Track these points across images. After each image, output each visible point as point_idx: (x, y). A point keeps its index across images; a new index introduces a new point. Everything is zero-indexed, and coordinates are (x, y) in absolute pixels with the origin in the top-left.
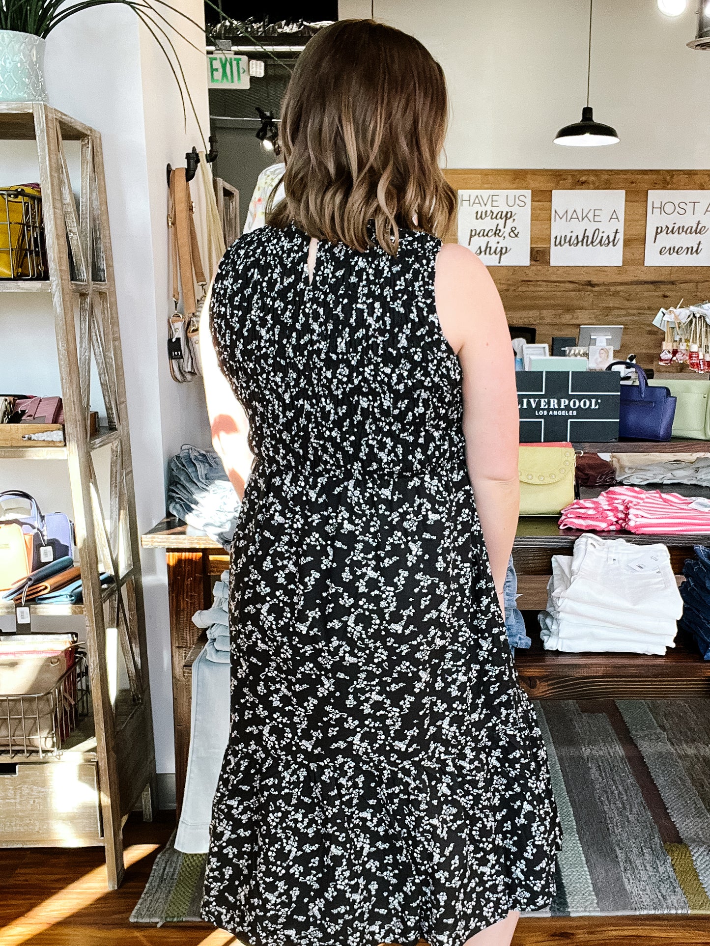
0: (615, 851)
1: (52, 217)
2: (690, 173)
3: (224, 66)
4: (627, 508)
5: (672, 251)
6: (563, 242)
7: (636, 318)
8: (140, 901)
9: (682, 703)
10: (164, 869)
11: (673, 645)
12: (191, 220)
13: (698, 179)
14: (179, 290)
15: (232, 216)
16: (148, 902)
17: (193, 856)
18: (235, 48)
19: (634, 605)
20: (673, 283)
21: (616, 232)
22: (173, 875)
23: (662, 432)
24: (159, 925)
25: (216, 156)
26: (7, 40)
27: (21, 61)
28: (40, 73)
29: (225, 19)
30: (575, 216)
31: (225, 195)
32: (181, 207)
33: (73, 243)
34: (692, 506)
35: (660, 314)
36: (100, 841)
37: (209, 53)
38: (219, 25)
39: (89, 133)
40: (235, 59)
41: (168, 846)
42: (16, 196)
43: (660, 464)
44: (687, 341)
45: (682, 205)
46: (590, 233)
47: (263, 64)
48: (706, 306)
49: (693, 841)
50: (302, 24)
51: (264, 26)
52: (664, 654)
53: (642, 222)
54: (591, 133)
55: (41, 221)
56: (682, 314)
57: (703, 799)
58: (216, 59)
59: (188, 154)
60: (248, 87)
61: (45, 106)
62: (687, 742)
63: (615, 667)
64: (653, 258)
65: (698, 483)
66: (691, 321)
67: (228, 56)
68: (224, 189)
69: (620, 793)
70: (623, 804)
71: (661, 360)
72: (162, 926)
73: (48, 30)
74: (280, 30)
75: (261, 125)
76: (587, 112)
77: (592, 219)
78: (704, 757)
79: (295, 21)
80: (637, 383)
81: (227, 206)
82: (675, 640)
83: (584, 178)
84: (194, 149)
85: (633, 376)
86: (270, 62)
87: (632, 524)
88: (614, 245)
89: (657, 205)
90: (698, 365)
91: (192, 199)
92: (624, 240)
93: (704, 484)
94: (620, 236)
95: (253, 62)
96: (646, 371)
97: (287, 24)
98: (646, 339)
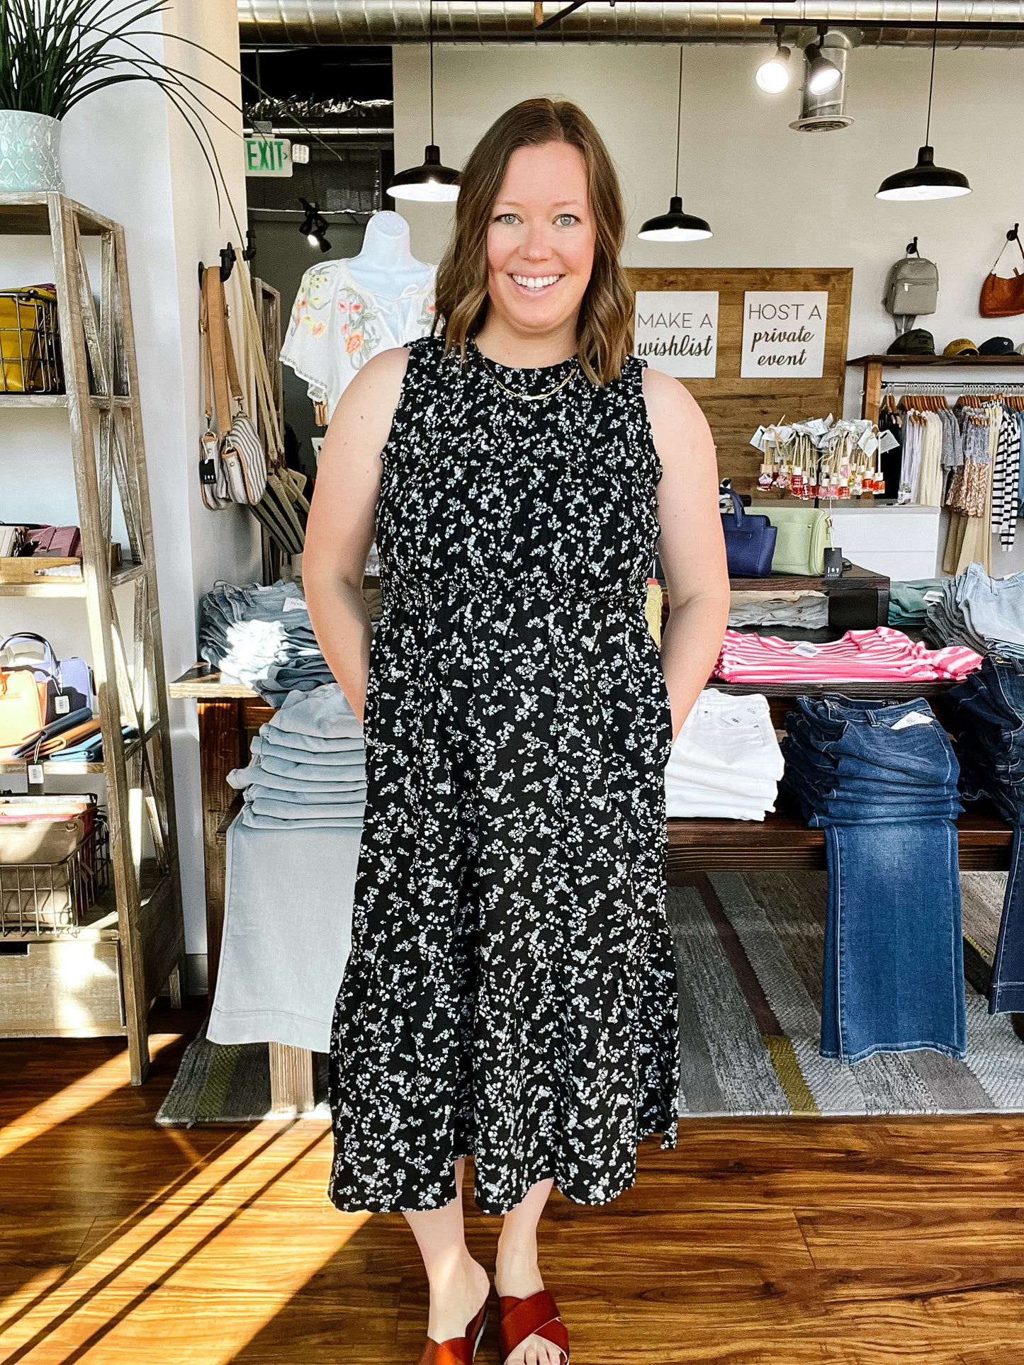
0: (706, 1043)
1: (69, 322)
2: (792, 272)
3: (263, 151)
5: (772, 360)
6: (648, 351)
7: (730, 437)
8: (167, 1099)
9: (782, 875)
10: (195, 1062)
11: (773, 810)
12: (226, 326)
13: (802, 279)
14: (213, 405)
15: (273, 321)
16: (177, 1100)
17: (227, 1047)
18: (275, 131)
19: (729, 764)
20: (773, 397)
21: (709, 339)
22: (205, 1069)
23: (760, 567)
24: (188, 1126)
25: (254, 253)
26: (18, 122)
27: (34, 146)
28: (55, 159)
29: (264, 97)
30: (661, 321)
31: (264, 297)
32: (215, 312)
33: (93, 352)
34: (795, 651)
35: (758, 432)
36: (122, 1030)
37: (247, 136)
38: (258, 105)
39: (110, 227)
40: (276, 143)
41: (198, 1036)
42: (28, 299)
43: (757, 603)
44: (789, 463)
45: (784, 309)
46: (678, 341)
47: (307, 149)
48: (809, 423)
49: (795, 1033)
50: (352, 103)
51: (309, 105)
52: (762, 820)
53: (738, 329)
54: (680, 227)
55: (57, 327)
56: (784, 432)
57: (807, 985)
58: (254, 143)
59: (222, 251)
60: (290, 174)
61: (61, 197)
62: (788, 920)
63: (707, 834)
64: (751, 369)
65: (802, 625)
66: (794, 441)
67: (268, 140)
68: (264, 292)
69: (712, 978)
70: (716, 991)
71: (760, 485)
72: (192, 1127)
73: (64, 111)
74: (327, 110)
75: (304, 219)
76: (676, 202)
77: (681, 325)
78: (807, 937)
79: (343, 100)
80: (732, 511)
81: (266, 311)
82: (775, 804)
83: (672, 278)
84: (229, 244)
85: (728, 503)
86: (315, 146)
87: (726, 671)
88: (706, 354)
89: (755, 308)
90: (802, 490)
91: (227, 302)
92: (718, 348)
93: (809, 626)
94: (713, 344)
95: (296, 146)
96: (742, 497)
97: (335, 103)
98: (742, 461)
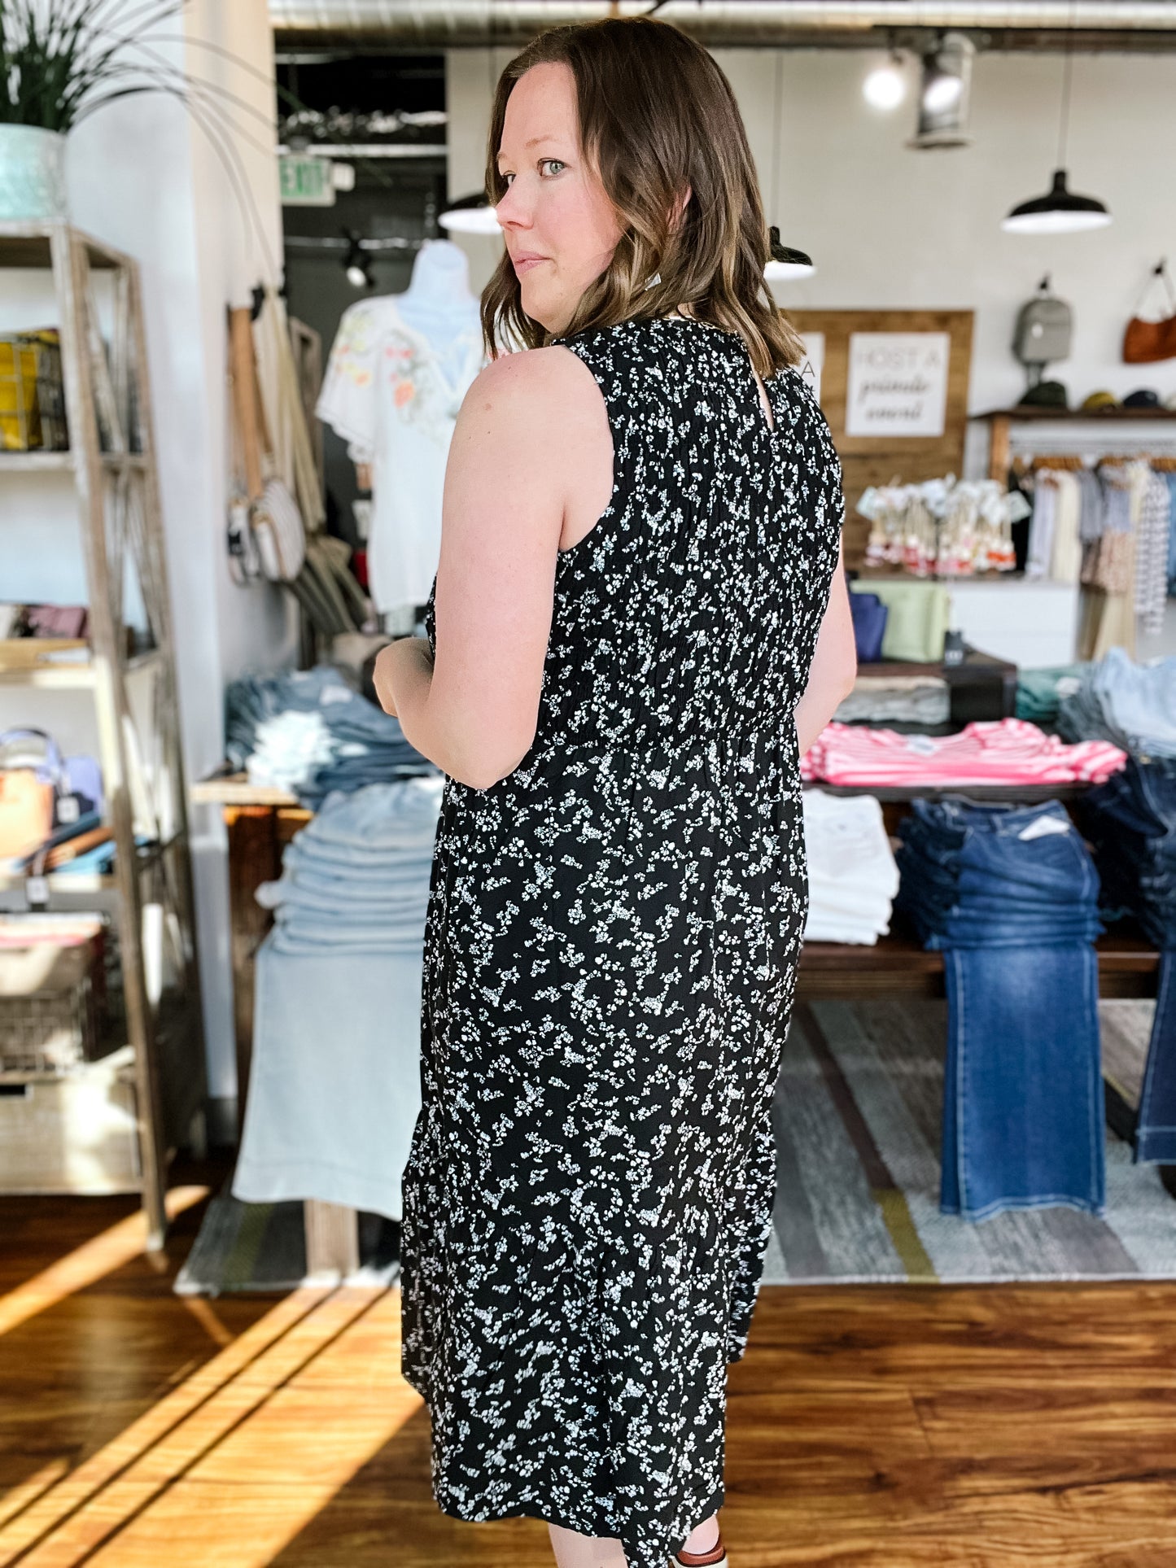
0: (808, 1199)
1: (76, 370)
2: (908, 314)
3: (299, 174)
4: (824, 751)
10: (220, 1220)
11: (886, 931)
12: (256, 375)
13: (917, 321)
15: (310, 366)
17: (257, 1205)
19: (834, 877)
20: (885, 457)
22: (232, 1228)
23: (870, 652)
24: (215, 1295)
25: (291, 291)
27: (36, 167)
28: (60, 182)
31: (301, 343)
32: (244, 360)
34: (910, 747)
35: (867, 496)
36: (136, 1186)
37: (281, 156)
38: (294, 119)
39: (124, 261)
41: (223, 1191)
42: (30, 344)
43: (867, 693)
44: (903, 532)
47: (351, 172)
48: (926, 486)
49: (910, 1186)
52: (874, 943)
53: (843, 378)
54: (779, 261)
55: (61, 376)
56: (896, 497)
57: (924, 1133)
58: (289, 165)
59: (252, 289)
60: (331, 202)
61: (66, 226)
62: (902, 1057)
63: (809, 958)
65: (918, 718)
68: (301, 336)
69: (814, 1124)
70: (819, 1139)
71: (869, 557)
72: (218, 1296)
73: (69, 126)
74: (371, 126)
78: (924, 1076)
79: (391, 114)
81: (303, 356)
82: (888, 925)
84: (261, 282)
86: (361, 169)
87: (829, 771)
90: (917, 564)
91: (258, 347)
95: (338, 168)
